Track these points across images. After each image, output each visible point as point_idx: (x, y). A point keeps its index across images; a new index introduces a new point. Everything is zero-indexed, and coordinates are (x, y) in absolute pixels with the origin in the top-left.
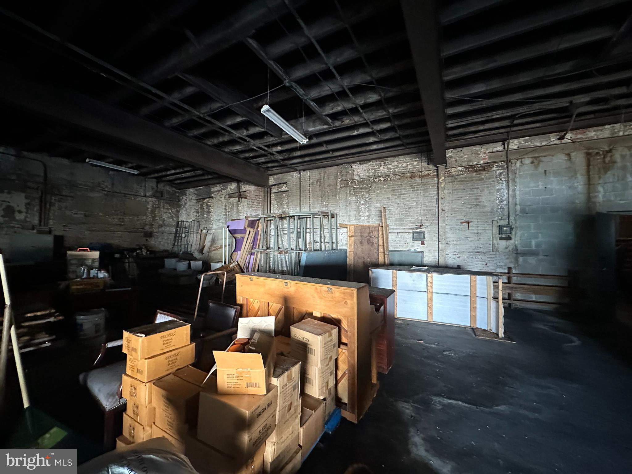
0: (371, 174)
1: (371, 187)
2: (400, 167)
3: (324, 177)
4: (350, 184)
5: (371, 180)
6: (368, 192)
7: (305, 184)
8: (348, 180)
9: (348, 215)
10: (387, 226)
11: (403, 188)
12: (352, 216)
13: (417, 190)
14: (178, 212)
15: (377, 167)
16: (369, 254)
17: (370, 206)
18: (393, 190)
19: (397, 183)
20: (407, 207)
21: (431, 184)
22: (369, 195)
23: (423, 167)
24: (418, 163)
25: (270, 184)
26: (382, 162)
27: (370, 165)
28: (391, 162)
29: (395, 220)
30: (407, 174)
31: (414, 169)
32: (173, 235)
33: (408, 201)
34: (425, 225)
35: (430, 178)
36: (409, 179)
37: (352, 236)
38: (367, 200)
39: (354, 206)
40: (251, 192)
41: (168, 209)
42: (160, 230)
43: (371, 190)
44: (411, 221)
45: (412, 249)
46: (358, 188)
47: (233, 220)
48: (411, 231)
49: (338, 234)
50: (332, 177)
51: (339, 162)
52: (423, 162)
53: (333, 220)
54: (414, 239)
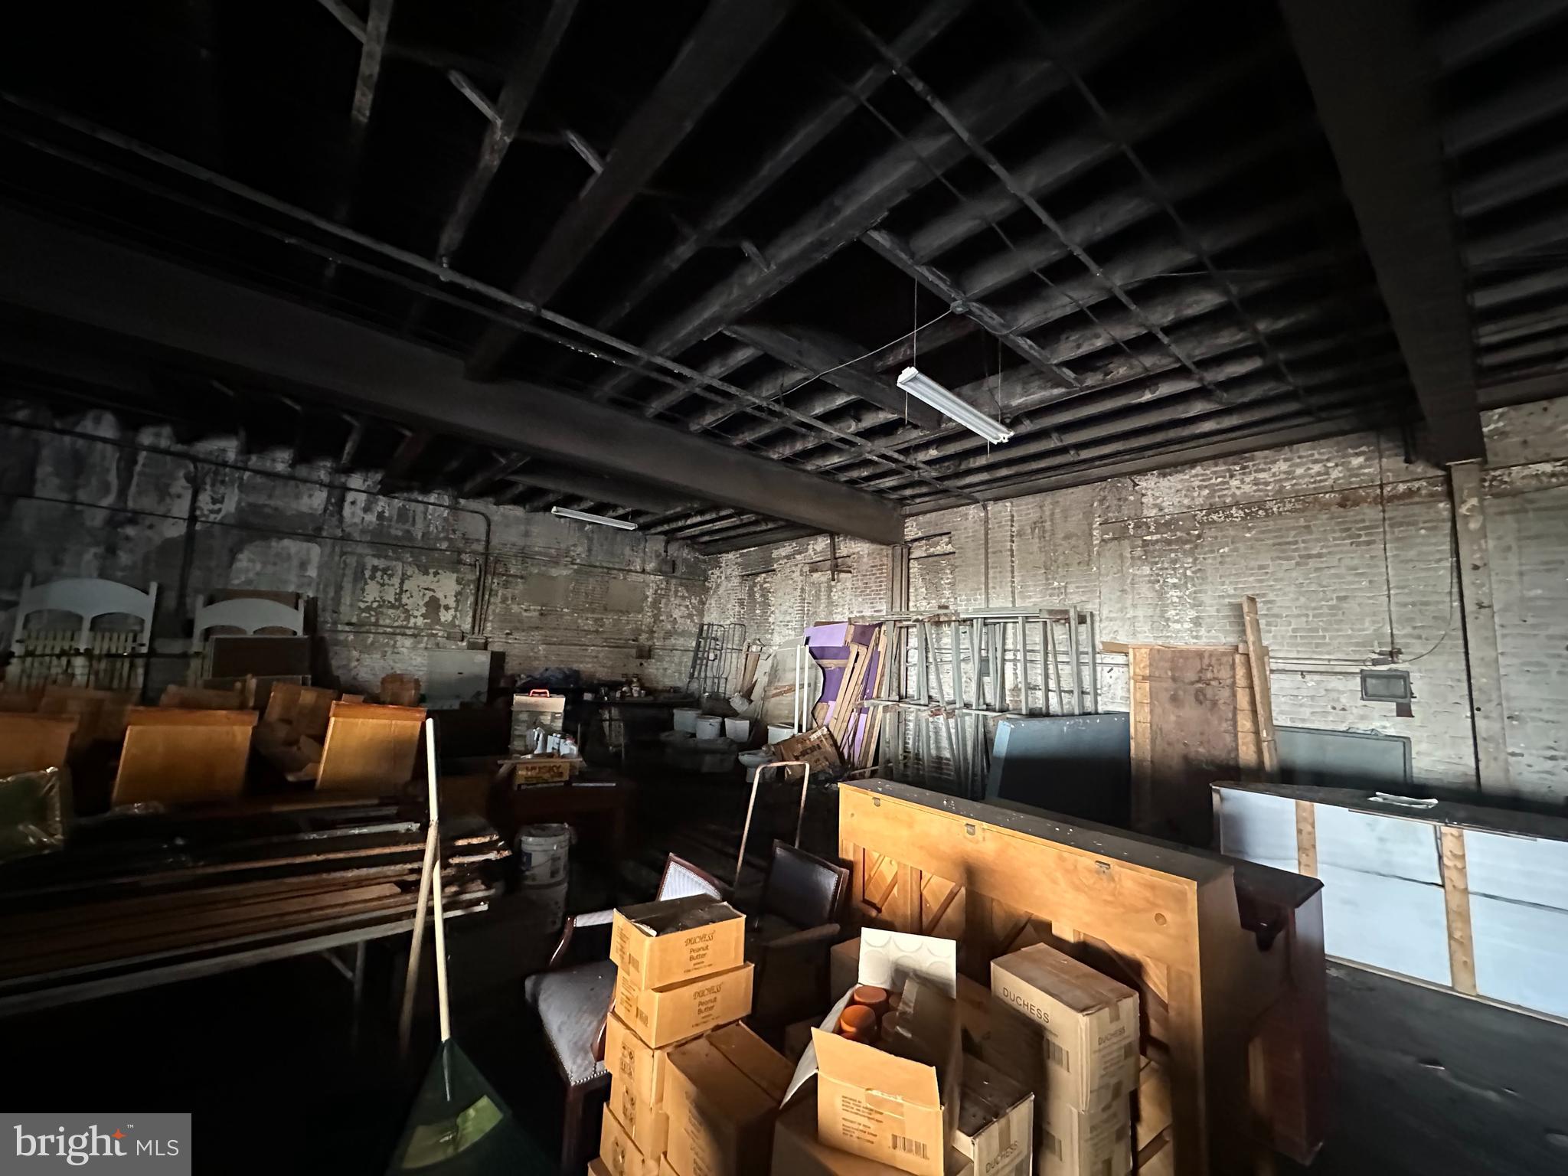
0: (1201, 500)
1: (1199, 537)
2: (1302, 476)
3: (1052, 514)
4: (1131, 532)
5: (1198, 518)
6: (1191, 552)
7: (1000, 536)
8: (1124, 521)
9: (1128, 616)
10: (1264, 653)
11: (1313, 537)
12: (1141, 619)
13: (1369, 543)
14: (704, 604)
15: (1220, 480)
16: (1202, 734)
17: (1200, 591)
18: (1279, 544)
19: (1292, 523)
20: (1334, 596)
21: (1425, 522)
22: (1196, 559)
23: (1389, 470)
24: (1366, 460)
25: (908, 538)
26: (1235, 464)
27: (1196, 475)
28: (1265, 463)
29: (1291, 634)
30: (1327, 496)
31: (1354, 479)
32: (692, 654)
33: (1337, 576)
34: (1410, 653)
35: (1417, 503)
36: (1334, 509)
37: (1144, 678)
38: (1189, 573)
39: (1145, 590)
40: (860, 557)
41: (683, 598)
42: (667, 642)
43: (1202, 546)
44: (1350, 637)
45: (1362, 727)
46: (1157, 541)
47: (817, 624)
48: (1358, 671)
49: (1099, 669)
50: (1076, 517)
51: (1096, 472)
52: (1389, 457)
53: (1083, 628)
54: (1367, 695)
